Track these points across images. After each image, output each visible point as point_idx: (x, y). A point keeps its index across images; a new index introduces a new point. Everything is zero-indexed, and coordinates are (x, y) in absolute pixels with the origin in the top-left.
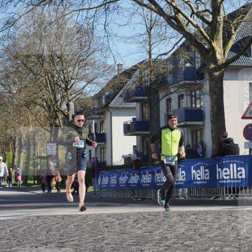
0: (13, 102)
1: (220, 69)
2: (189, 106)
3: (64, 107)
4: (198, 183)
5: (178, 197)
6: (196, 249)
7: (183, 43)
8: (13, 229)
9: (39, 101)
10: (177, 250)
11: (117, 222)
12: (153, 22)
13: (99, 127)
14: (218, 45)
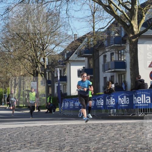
0: (11, 57)
1: (136, 38)
2: (117, 59)
3: (42, 60)
4: (122, 106)
5: (110, 114)
6: (121, 146)
7: (114, 22)
8: (11, 133)
9: (27, 56)
10: (110, 146)
11: (73, 130)
12: (96, 9)
13: (63, 72)
14: (134, 23)
